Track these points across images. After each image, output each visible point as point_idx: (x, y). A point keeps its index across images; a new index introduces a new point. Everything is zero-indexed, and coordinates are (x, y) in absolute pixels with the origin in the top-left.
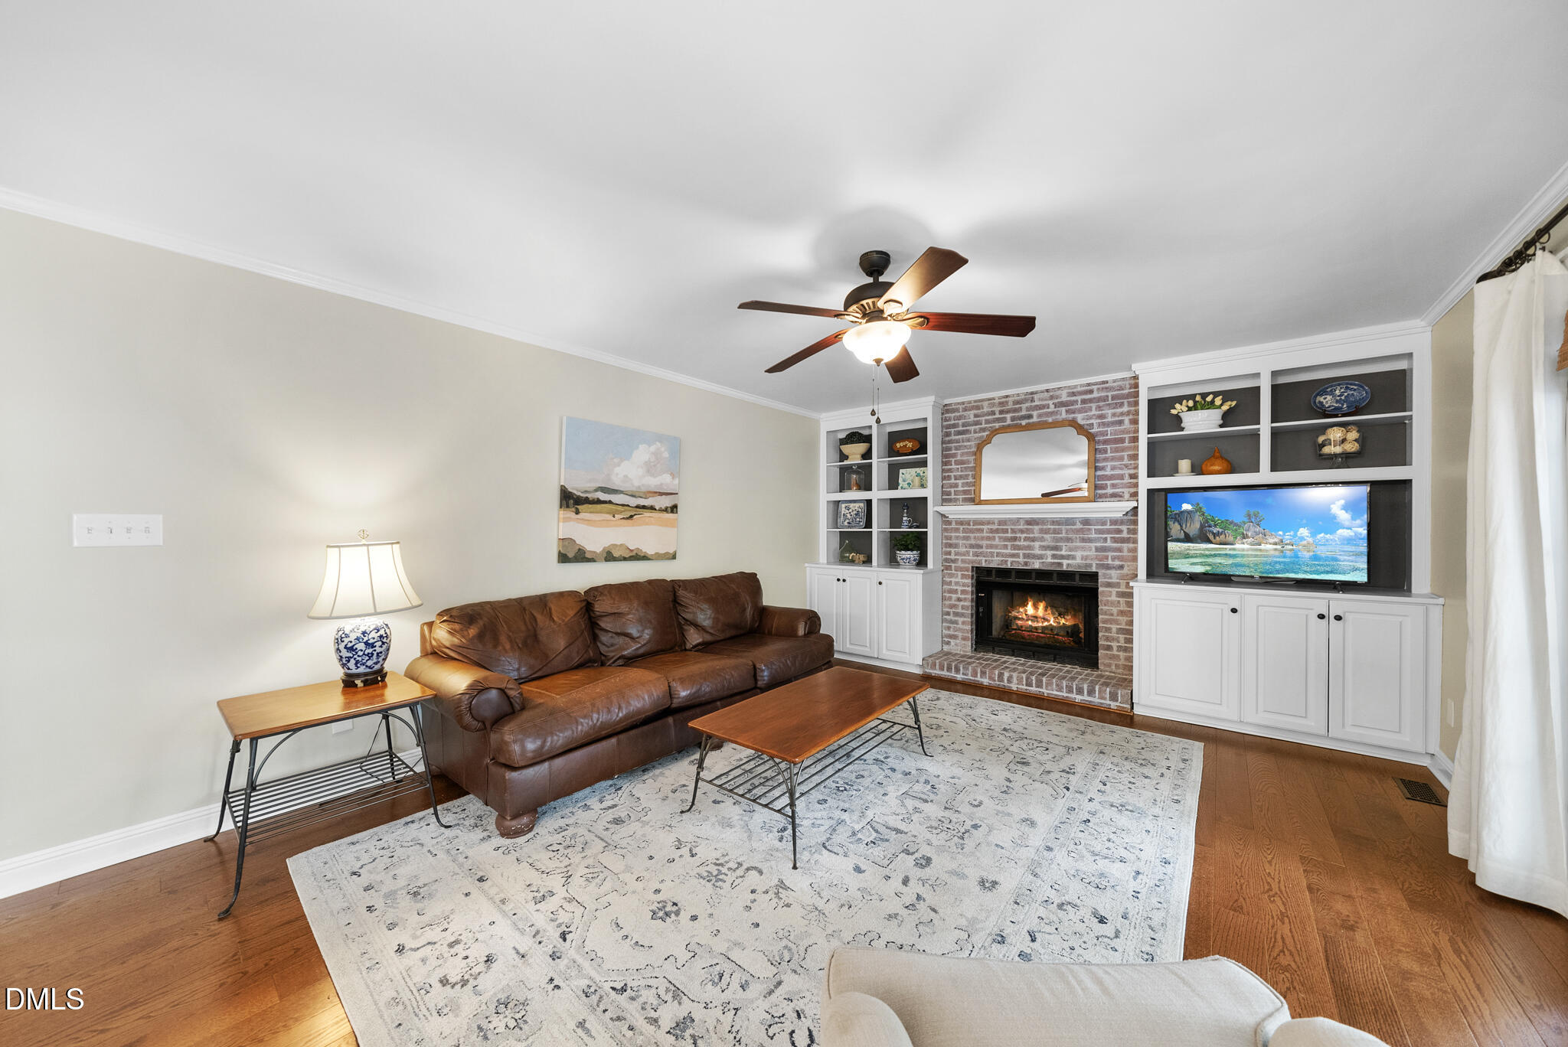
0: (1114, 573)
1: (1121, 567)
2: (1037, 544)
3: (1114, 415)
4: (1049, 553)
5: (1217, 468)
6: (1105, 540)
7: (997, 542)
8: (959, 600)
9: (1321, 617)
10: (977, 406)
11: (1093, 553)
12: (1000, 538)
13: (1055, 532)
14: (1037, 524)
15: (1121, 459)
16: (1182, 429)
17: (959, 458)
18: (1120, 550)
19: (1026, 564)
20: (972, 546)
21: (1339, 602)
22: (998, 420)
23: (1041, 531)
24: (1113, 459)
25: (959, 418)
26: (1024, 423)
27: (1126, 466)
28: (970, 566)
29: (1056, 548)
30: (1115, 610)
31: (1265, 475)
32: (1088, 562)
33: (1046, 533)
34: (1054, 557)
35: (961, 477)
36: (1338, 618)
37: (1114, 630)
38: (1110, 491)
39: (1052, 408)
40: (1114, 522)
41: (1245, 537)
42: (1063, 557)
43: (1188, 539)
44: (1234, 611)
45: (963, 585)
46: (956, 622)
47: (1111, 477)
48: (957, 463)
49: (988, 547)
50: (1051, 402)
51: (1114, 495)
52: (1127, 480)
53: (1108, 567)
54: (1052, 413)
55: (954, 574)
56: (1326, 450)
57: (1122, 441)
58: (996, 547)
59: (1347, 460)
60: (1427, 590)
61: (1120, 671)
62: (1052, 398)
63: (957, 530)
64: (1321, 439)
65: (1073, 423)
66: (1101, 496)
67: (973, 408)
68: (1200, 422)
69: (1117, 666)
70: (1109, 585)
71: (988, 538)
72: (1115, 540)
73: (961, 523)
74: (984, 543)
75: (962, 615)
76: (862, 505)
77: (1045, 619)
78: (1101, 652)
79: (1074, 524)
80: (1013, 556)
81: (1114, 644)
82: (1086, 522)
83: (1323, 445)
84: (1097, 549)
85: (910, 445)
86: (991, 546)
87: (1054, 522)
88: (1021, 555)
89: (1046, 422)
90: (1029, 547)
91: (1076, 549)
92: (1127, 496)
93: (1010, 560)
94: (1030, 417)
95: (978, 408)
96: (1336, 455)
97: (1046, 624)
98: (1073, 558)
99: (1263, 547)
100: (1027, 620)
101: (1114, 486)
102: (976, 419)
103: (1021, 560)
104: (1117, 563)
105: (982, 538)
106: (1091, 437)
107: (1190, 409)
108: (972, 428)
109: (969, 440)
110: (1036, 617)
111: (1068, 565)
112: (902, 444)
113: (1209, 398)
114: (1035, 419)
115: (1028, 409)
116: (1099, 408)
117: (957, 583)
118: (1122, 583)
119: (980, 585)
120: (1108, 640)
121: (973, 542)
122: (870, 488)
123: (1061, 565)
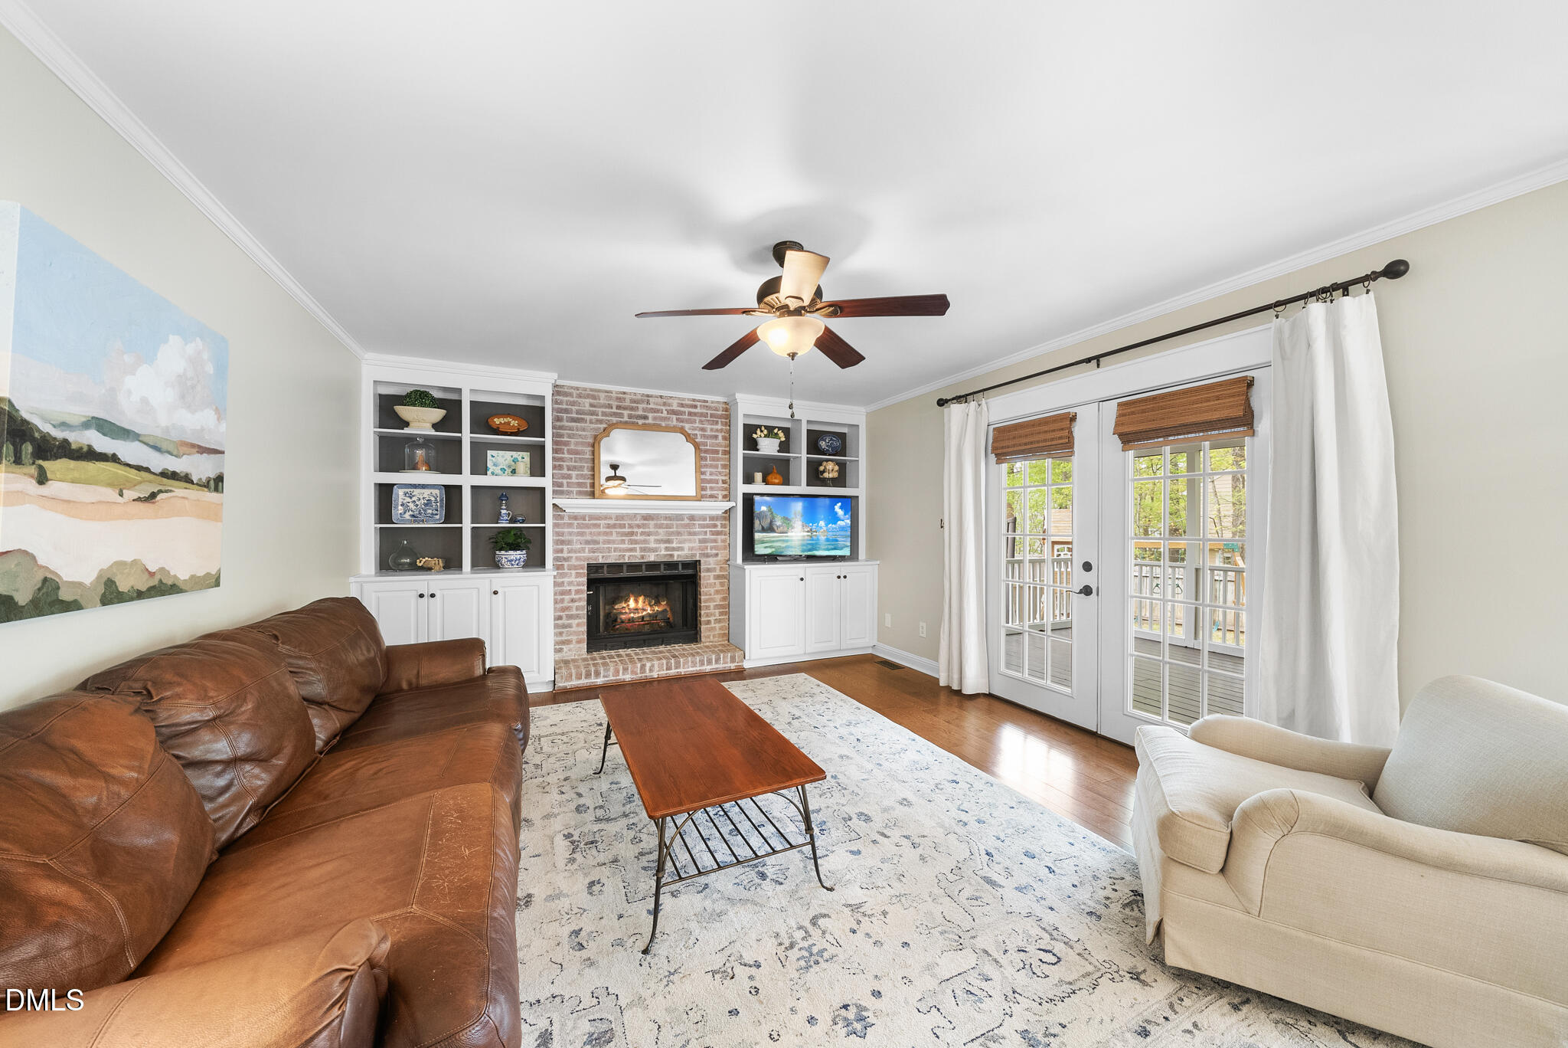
0: (711, 560)
1: (717, 555)
2: (652, 538)
3: (712, 430)
4: (663, 546)
5: (777, 481)
6: (706, 533)
7: (614, 537)
8: (573, 601)
9: (838, 579)
10: (593, 395)
11: (697, 545)
12: (618, 533)
13: (668, 526)
14: (653, 519)
15: (716, 467)
16: (758, 450)
17: (572, 447)
18: (715, 541)
19: (643, 557)
20: (588, 542)
21: (844, 568)
22: (615, 414)
23: (656, 526)
24: (711, 466)
25: (573, 404)
26: (640, 422)
27: (720, 473)
28: (586, 564)
29: (668, 541)
30: (712, 590)
31: (803, 488)
32: (694, 552)
33: (660, 528)
34: (667, 549)
35: (575, 468)
36: (844, 577)
37: (712, 607)
38: (709, 492)
39: (664, 414)
40: (712, 518)
41: (792, 528)
42: (674, 549)
44: (802, 579)
45: (578, 583)
46: (570, 626)
47: (710, 481)
48: (570, 452)
49: (605, 542)
50: (664, 408)
51: (712, 496)
52: (720, 484)
53: (708, 556)
54: (665, 419)
55: (567, 573)
56: (826, 475)
57: (717, 452)
58: (614, 542)
59: (834, 483)
60: (864, 558)
61: (716, 639)
62: (665, 404)
63: (570, 525)
64: (821, 468)
65: (682, 431)
66: (703, 496)
67: (588, 396)
68: (768, 447)
69: (714, 636)
70: (708, 570)
71: (606, 534)
72: (713, 533)
73: (575, 518)
74: (601, 538)
75: (577, 616)
76: (437, 492)
77: (644, 610)
78: (703, 627)
79: (683, 520)
80: (631, 550)
81: (712, 619)
82: (692, 518)
83: (824, 472)
84: (700, 541)
85: (514, 423)
86: (609, 542)
87: (667, 518)
88: (638, 549)
89: (660, 425)
90: (645, 542)
91: (684, 541)
92: (720, 497)
93: (628, 554)
94: (646, 418)
95: (594, 397)
96: (830, 479)
97: (645, 613)
98: (681, 549)
100: (630, 613)
101: (712, 488)
102: (591, 409)
103: (638, 554)
104: (714, 552)
105: (599, 534)
106: (697, 446)
107: (762, 436)
108: (588, 417)
109: (584, 430)
110: (637, 609)
111: (678, 555)
112: (502, 420)
113: (774, 431)
114: (650, 421)
115: (644, 410)
116: (701, 422)
117: (570, 583)
118: (718, 567)
119: (592, 583)
120: (707, 616)
121: (589, 538)
122: (458, 471)
123: (672, 556)
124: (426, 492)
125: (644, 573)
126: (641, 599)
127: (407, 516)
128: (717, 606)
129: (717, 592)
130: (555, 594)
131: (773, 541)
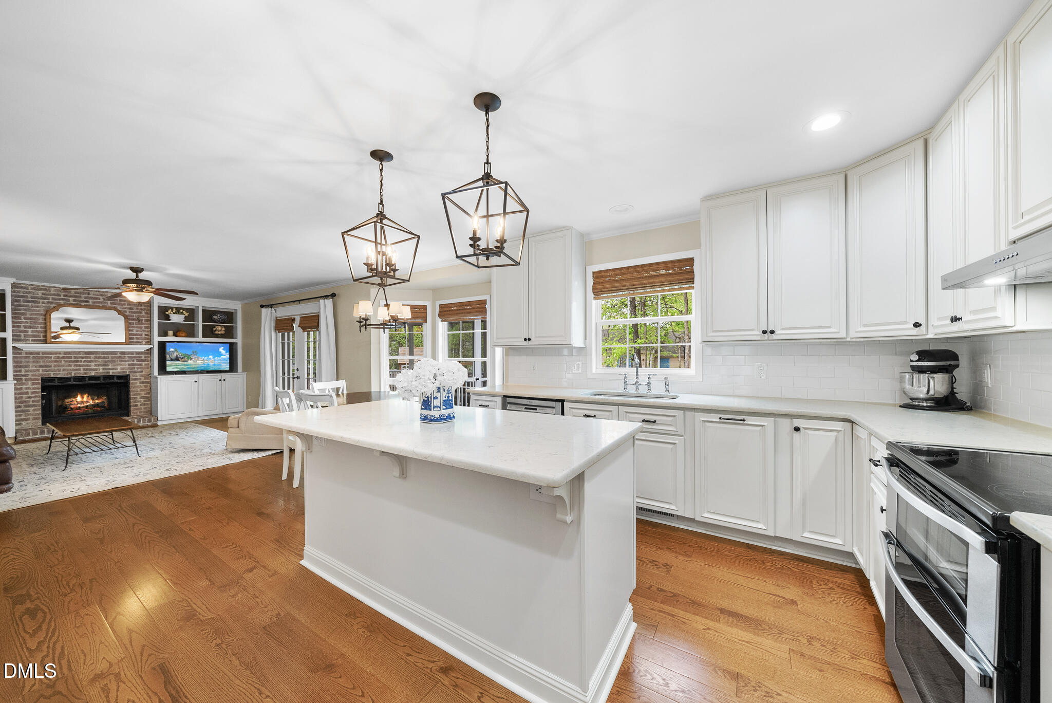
0: (137, 374)
1: (142, 372)
2: (93, 364)
3: (138, 309)
4: (101, 367)
5: (183, 335)
6: (134, 361)
7: (63, 363)
8: (30, 397)
9: (220, 380)
10: (45, 289)
11: (127, 366)
12: (65, 362)
13: (104, 357)
14: (93, 354)
15: (141, 327)
16: (170, 320)
17: (28, 316)
18: (141, 365)
19: (86, 374)
20: (41, 367)
21: (224, 376)
22: (63, 299)
23: (95, 357)
24: (137, 327)
25: (29, 293)
26: (83, 304)
27: (144, 331)
28: (40, 378)
29: (105, 365)
30: (139, 389)
31: (200, 339)
32: (125, 370)
33: (99, 358)
34: (104, 369)
35: (30, 327)
36: (224, 380)
38: (135, 340)
39: (102, 300)
40: (139, 353)
41: (191, 359)
42: (110, 369)
43: (172, 360)
44: (196, 382)
45: (34, 390)
46: (27, 411)
47: (136, 335)
48: (27, 319)
49: (55, 366)
50: (101, 297)
51: (137, 342)
52: (144, 336)
53: (135, 372)
54: (102, 303)
55: (24, 383)
56: (217, 332)
57: (142, 320)
58: (63, 366)
59: (222, 336)
60: (241, 371)
61: (142, 414)
62: (101, 295)
63: (27, 358)
64: (215, 329)
65: (115, 309)
66: (131, 342)
67: (41, 289)
68: (176, 319)
69: (140, 412)
70: (135, 379)
71: (55, 362)
72: (138, 361)
73: (31, 353)
74: (52, 364)
75: (33, 406)
77: (87, 402)
78: (132, 408)
79: (117, 354)
80: (76, 370)
81: (139, 404)
82: (123, 353)
83: (215, 331)
84: (129, 365)
86: (59, 366)
87: (103, 353)
88: (82, 369)
89: (98, 306)
90: (88, 366)
91: (118, 365)
92: (144, 343)
93: (73, 372)
94: (87, 302)
95: (46, 290)
96: (219, 334)
97: (88, 404)
98: (116, 369)
99: (197, 362)
100: (77, 404)
101: (137, 338)
102: (44, 296)
103: (82, 372)
104: (140, 370)
105: (51, 362)
106: (126, 317)
107: (174, 313)
108: (40, 300)
109: (37, 307)
110: (83, 402)
111: (113, 372)
113: (181, 311)
114: (90, 303)
115: (85, 297)
117: (28, 388)
118: (143, 378)
119: (43, 389)
120: (135, 402)
121: (42, 364)
123: (109, 372)
125: (87, 382)
126: (85, 396)
128: (141, 398)
129: (142, 390)
130: (15, 394)
131: (178, 365)
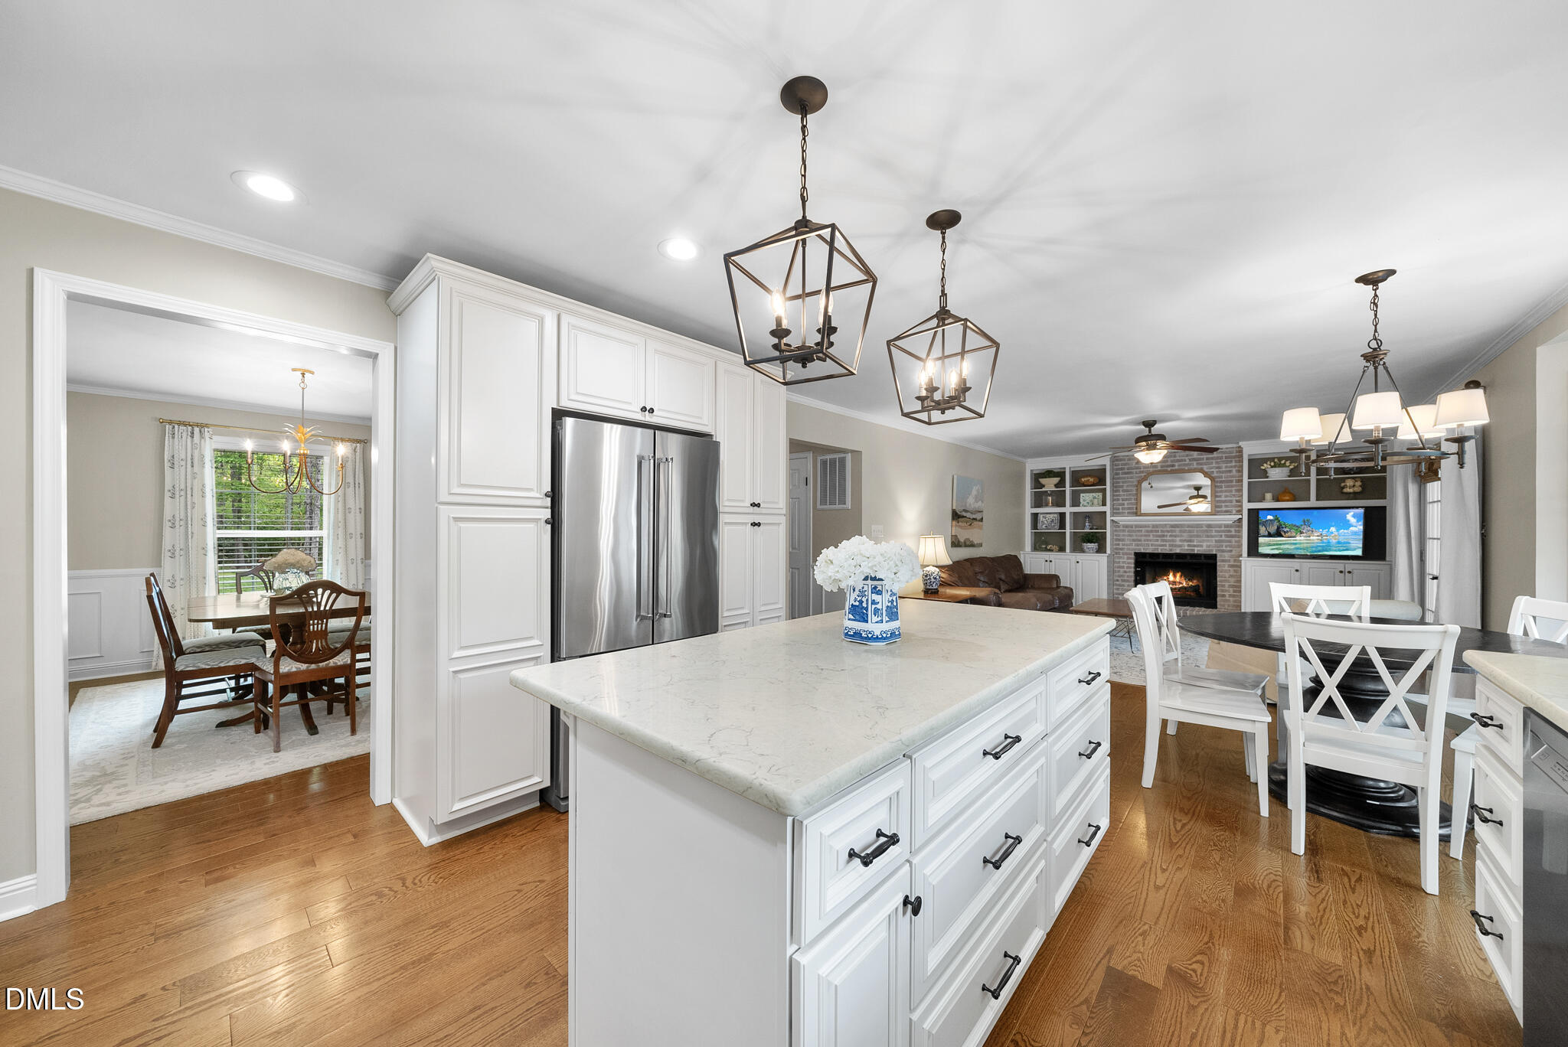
0: (1226, 554)
1: (1231, 551)
2: (1178, 539)
3: (1226, 467)
4: (1186, 544)
5: (1287, 498)
7: (1151, 538)
8: (1125, 572)
9: (1341, 572)
11: (1213, 543)
12: (1153, 535)
13: (1190, 531)
14: (1178, 527)
15: (1231, 491)
16: (1267, 477)
17: (1125, 488)
18: (1230, 542)
19: (1171, 550)
20: (1134, 540)
21: (1350, 565)
23: (1181, 531)
24: (1226, 491)
25: (1125, 464)
26: (1169, 469)
27: (1234, 495)
28: (1133, 552)
29: (1190, 541)
30: (1227, 575)
31: (1313, 502)
32: (1211, 548)
33: (1183, 533)
34: (1189, 546)
35: (1126, 500)
36: (1349, 572)
37: (1227, 586)
38: (1224, 509)
39: (1188, 462)
40: (1226, 526)
41: (1301, 533)
42: (1195, 546)
43: (1270, 535)
44: (1297, 571)
45: (1129, 563)
46: (1123, 585)
47: (1225, 501)
48: (1123, 491)
49: (1145, 540)
50: (1187, 458)
51: (1226, 511)
52: (1234, 503)
53: (1223, 551)
54: (1187, 464)
55: (1122, 557)
56: (1345, 490)
57: (1231, 481)
58: (1150, 540)
59: (1355, 496)
61: (1231, 608)
62: (1188, 455)
63: (1124, 531)
64: (1343, 484)
65: (1202, 470)
66: (1219, 512)
68: (1277, 474)
69: (1229, 606)
70: (1223, 561)
71: (1145, 536)
72: (1227, 536)
73: (1127, 526)
74: (1143, 538)
75: (1128, 581)
76: (1056, 515)
77: (1180, 583)
78: (1219, 599)
79: (1203, 527)
80: (1162, 545)
81: (1227, 594)
82: (1209, 526)
83: (1343, 488)
84: (1216, 541)
85: (1092, 480)
86: (1148, 540)
87: (1189, 526)
88: (1167, 545)
89: (1183, 469)
90: (1173, 541)
91: (1203, 541)
92: (1234, 512)
93: (1160, 548)
94: (1173, 466)
96: (1350, 493)
97: (1181, 586)
98: (1202, 546)
99: (1311, 538)
100: (1171, 584)
101: (1226, 506)
102: (1136, 466)
103: (1167, 548)
104: (1228, 549)
105: (1141, 536)
106: (1212, 479)
107: (1272, 467)
108: (1134, 471)
109: (1132, 478)
110: (1174, 582)
111: (1198, 550)
112: (1086, 479)
113: (1283, 462)
114: (1176, 467)
115: (1172, 461)
116: (1217, 463)
117: (1123, 562)
118: (1232, 559)
119: (1137, 564)
120: (1223, 591)
121: (1135, 538)
122: (1064, 505)
123: (1194, 550)
124: (1052, 516)
126: (1178, 575)
127: (1044, 527)
128: (1230, 586)
129: (1231, 576)
130: (1112, 562)
